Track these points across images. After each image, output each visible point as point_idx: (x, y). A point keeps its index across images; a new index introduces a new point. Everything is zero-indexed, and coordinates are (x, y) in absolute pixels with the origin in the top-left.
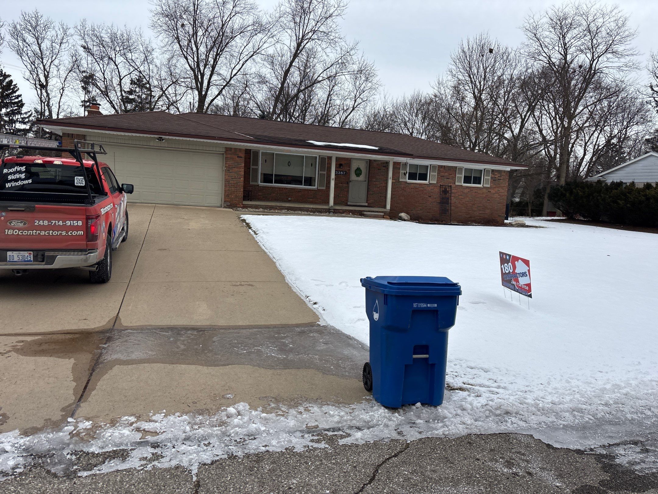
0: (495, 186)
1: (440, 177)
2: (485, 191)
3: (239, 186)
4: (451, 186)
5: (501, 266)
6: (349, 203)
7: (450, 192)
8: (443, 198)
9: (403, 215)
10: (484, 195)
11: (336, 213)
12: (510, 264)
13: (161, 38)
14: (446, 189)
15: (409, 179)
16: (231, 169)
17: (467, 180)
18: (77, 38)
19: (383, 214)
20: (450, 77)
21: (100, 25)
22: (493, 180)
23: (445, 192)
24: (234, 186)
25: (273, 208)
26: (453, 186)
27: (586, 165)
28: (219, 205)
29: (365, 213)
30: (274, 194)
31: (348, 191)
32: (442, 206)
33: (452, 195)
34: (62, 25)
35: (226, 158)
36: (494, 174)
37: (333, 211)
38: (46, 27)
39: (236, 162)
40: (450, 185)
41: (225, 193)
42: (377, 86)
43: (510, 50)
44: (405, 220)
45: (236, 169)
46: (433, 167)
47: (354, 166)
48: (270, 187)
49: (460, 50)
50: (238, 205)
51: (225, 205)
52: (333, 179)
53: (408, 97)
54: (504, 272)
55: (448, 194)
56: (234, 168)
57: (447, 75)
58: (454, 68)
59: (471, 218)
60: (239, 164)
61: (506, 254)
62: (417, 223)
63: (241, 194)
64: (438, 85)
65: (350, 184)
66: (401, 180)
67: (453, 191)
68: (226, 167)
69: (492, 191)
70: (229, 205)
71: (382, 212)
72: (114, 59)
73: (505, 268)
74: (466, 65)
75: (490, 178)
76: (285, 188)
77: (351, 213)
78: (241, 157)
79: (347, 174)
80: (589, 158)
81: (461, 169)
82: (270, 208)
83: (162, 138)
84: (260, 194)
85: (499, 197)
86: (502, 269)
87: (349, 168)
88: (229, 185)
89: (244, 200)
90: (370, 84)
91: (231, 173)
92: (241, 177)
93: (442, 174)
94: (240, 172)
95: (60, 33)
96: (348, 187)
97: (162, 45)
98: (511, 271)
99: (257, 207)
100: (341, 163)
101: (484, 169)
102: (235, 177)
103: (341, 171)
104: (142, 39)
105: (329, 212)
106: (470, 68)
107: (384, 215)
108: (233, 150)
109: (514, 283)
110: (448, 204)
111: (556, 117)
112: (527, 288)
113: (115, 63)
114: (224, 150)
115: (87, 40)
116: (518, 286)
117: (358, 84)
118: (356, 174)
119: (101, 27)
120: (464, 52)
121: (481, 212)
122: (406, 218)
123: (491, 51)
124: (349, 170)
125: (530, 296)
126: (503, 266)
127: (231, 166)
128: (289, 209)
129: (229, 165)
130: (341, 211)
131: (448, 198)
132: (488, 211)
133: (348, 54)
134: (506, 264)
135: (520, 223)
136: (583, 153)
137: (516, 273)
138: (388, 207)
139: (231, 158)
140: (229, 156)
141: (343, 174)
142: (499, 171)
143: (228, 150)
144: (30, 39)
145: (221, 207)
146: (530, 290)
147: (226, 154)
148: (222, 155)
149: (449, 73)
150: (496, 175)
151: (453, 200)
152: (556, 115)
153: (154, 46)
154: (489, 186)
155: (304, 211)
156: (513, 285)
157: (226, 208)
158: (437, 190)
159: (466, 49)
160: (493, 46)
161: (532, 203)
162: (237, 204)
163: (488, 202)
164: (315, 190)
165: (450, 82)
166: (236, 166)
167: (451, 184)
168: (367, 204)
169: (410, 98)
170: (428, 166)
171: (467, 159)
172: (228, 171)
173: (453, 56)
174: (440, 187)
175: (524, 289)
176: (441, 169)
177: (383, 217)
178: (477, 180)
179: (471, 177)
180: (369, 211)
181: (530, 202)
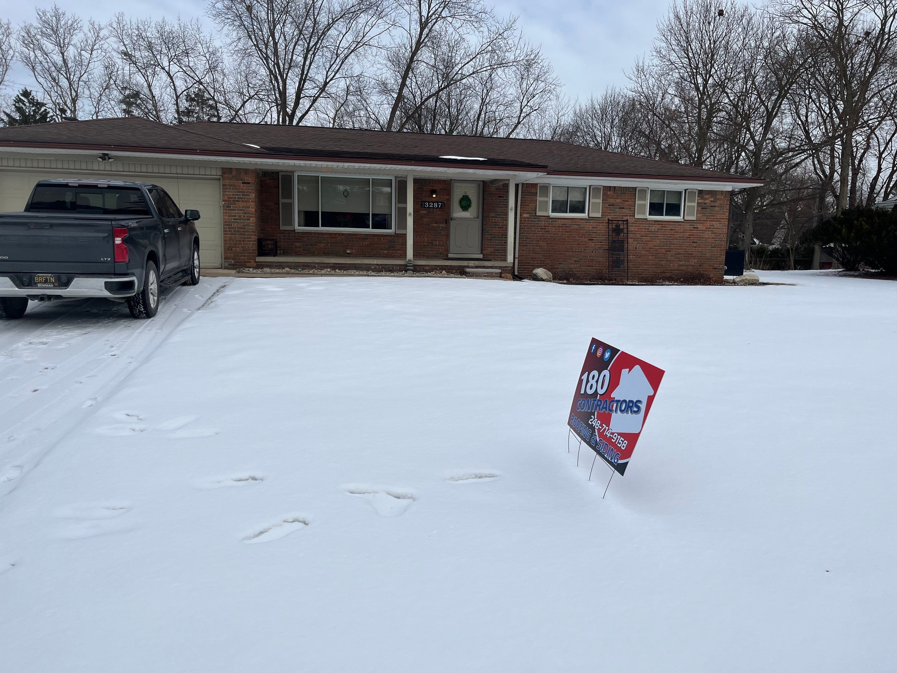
0: (705, 218)
1: (608, 206)
2: (688, 227)
3: (248, 232)
4: (627, 221)
5: (582, 374)
6: (450, 256)
7: (625, 231)
8: (614, 242)
9: (540, 271)
10: (687, 235)
11: (419, 271)
12: (606, 373)
13: (225, 30)
14: (618, 226)
15: (553, 211)
16: (232, 204)
17: (655, 209)
18: (112, 40)
19: (499, 271)
20: (656, 61)
21: (145, 20)
22: (702, 207)
23: (617, 230)
24: (238, 231)
25: (308, 266)
26: (631, 220)
27: (882, 188)
28: (218, 264)
29: (468, 270)
30: (322, 245)
31: (448, 236)
32: (613, 254)
33: (630, 235)
34: (93, 24)
35: (224, 185)
36: (702, 198)
37: (412, 268)
38: (71, 29)
39: (241, 192)
40: (625, 218)
41: (225, 244)
42: (553, 87)
43: (752, 10)
44: (543, 280)
45: (241, 204)
46: (595, 190)
47: (457, 194)
48: (315, 233)
49: (672, 16)
50: (248, 264)
51: (226, 264)
52: (410, 214)
53: (598, 97)
54: (582, 392)
55: (622, 235)
56: (238, 201)
57: (652, 57)
58: (664, 45)
59: (665, 273)
60: (246, 195)
61: (606, 347)
62: (564, 284)
63: (252, 245)
64: (636, 73)
65: (452, 223)
66: (538, 213)
67: (631, 229)
68: (223, 201)
69: (700, 227)
70: (233, 265)
71: (500, 268)
72: (167, 68)
73: (588, 381)
74: (682, 39)
75: (695, 204)
76: (339, 234)
77: (444, 272)
78: (249, 183)
79: (446, 207)
80: (887, 177)
81: (643, 191)
82: (303, 266)
83: (107, 155)
84: (298, 244)
85: (713, 236)
86: (581, 381)
87: (448, 197)
88: (230, 231)
89: (261, 254)
90: (543, 84)
91: (232, 210)
92: (251, 217)
93: (612, 201)
94: (249, 207)
95: (91, 37)
96: (448, 229)
97: (229, 41)
98: (601, 392)
99: (280, 266)
100: (434, 188)
101: (685, 190)
102: (240, 216)
103: (433, 203)
104: (201, 35)
105: (406, 271)
106: (689, 42)
107: (501, 273)
108: (234, 173)
109: (595, 422)
110: (623, 251)
111: (831, 112)
112: (623, 445)
113: (168, 73)
114: (219, 173)
115: (126, 43)
116: (601, 435)
117: (524, 85)
118: (462, 207)
119: (146, 23)
120: (677, 17)
121: (681, 263)
122: (545, 277)
123: (721, 13)
124: (449, 200)
125: (621, 469)
126: (585, 377)
127: (231, 198)
128: (334, 267)
129: (228, 198)
130: (427, 268)
131: (622, 242)
132: (693, 261)
133: (500, 37)
134: (595, 373)
135: (748, 278)
136: (876, 169)
137: (613, 400)
138: (510, 258)
139: (231, 186)
140: (227, 182)
141: (438, 207)
142: (712, 193)
143: (227, 171)
144: (49, 46)
145: (221, 268)
146: (628, 453)
147: (223, 179)
148: (217, 182)
149: (655, 53)
150: (706, 199)
151: (632, 244)
152: (830, 109)
153: (217, 43)
154: (694, 218)
155: (362, 270)
156: (592, 428)
157: (228, 269)
158: (602, 228)
159: (682, 14)
160: (724, 5)
161: (796, 249)
162: (246, 262)
163: (695, 245)
164: (391, 236)
165: (656, 68)
166: (241, 198)
167: (628, 218)
168: (481, 256)
169: (600, 100)
170: (586, 188)
171: (653, 173)
172: (228, 207)
173: (661, 26)
174: (608, 223)
175: (614, 444)
176: (609, 193)
177: (500, 276)
178: (674, 209)
179: (662, 204)
180: (477, 267)
181: (792, 249)
